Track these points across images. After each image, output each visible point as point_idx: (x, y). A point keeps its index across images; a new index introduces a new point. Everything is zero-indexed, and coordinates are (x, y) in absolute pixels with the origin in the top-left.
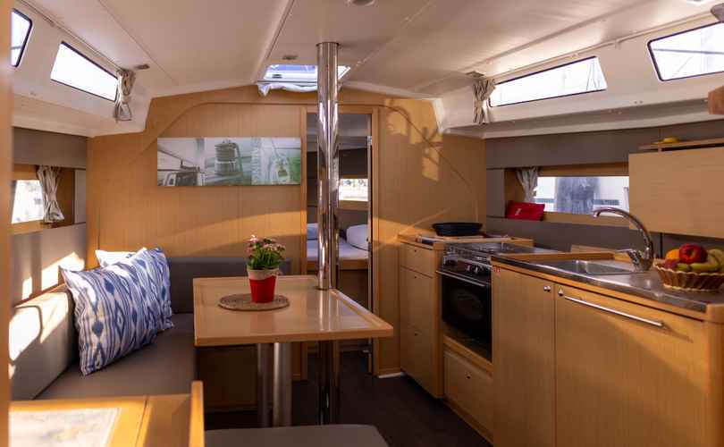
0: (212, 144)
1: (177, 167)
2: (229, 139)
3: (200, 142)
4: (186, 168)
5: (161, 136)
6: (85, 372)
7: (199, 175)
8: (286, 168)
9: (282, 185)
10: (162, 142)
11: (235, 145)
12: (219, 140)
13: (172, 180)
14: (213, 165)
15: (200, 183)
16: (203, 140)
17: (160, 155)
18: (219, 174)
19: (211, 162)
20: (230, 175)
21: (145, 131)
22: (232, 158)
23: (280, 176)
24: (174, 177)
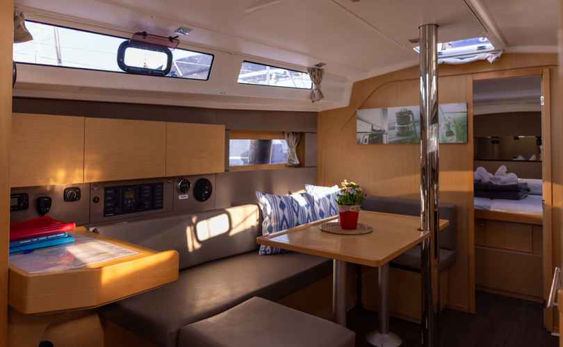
0: (393, 112)
1: (369, 130)
2: (406, 107)
3: (385, 112)
4: (374, 130)
5: (359, 109)
6: (260, 254)
7: (384, 136)
8: (453, 129)
9: (450, 144)
10: (361, 113)
11: (410, 112)
12: (398, 109)
13: (366, 140)
14: (394, 128)
15: (385, 141)
16: (386, 110)
17: (359, 122)
18: (399, 135)
19: (392, 126)
20: (407, 135)
21: (349, 107)
22: (408, 122)
23: (447, 135)
24: (367, 137)
